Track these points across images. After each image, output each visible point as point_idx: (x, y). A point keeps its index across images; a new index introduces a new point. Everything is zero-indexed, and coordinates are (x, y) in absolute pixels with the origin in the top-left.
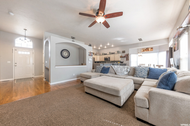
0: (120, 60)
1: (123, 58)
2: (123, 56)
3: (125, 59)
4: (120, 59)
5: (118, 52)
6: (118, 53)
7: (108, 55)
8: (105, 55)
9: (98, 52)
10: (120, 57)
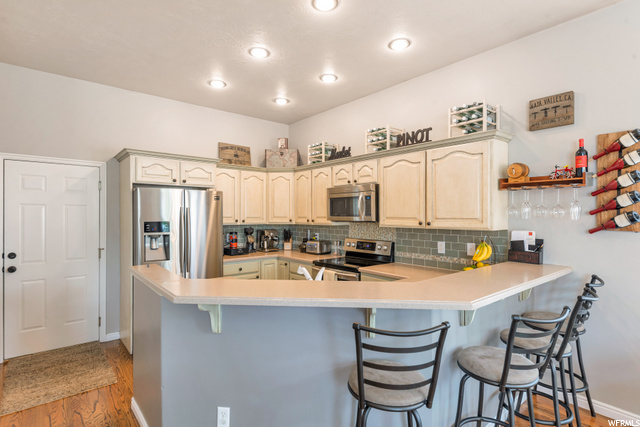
0: (496, 222)
1: (543, 195)
3: (577, 205)
4: (497, 213)
5: (473, 122)
6: (472, 128)
7: (359, 165)
8: (337, 168)
9: (281, 143)
10: (497, 177)
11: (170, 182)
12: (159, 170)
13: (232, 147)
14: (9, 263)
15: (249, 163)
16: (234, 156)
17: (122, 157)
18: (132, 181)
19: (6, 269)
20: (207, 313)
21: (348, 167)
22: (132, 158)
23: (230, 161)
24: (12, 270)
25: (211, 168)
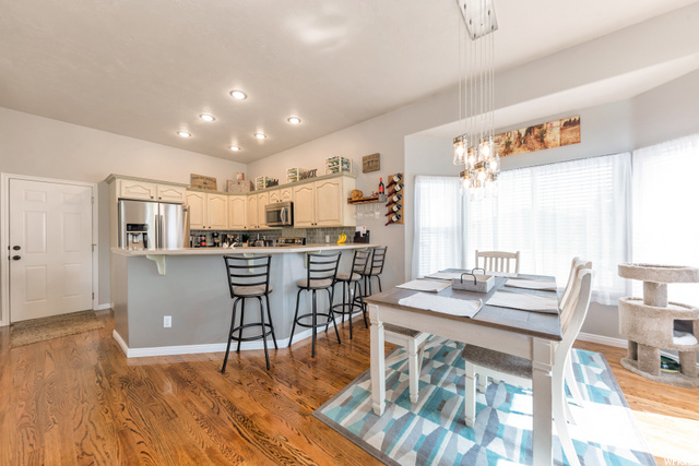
0: (347, 222)
1: (366, 207)
2: (368, 194)
4: (348, 217)
5: (336, 167)
6: (335, 171)
7: (283, 190)
8: (271, 193)
9: (239, 176)
10: (346, 197)
11: (149, 198)
12: (140, 190)
13: (202, 178)
14: (14, 253)
15: (216, 189)
16: (204, 184)
17: (111, 180)
18: (118, 196)
19: (12, 257)
20: (154, 262)
21: (277, 192)
22: (118, 181)
23: (200, 187)
24: (17, 258)
25: (182, 190)
